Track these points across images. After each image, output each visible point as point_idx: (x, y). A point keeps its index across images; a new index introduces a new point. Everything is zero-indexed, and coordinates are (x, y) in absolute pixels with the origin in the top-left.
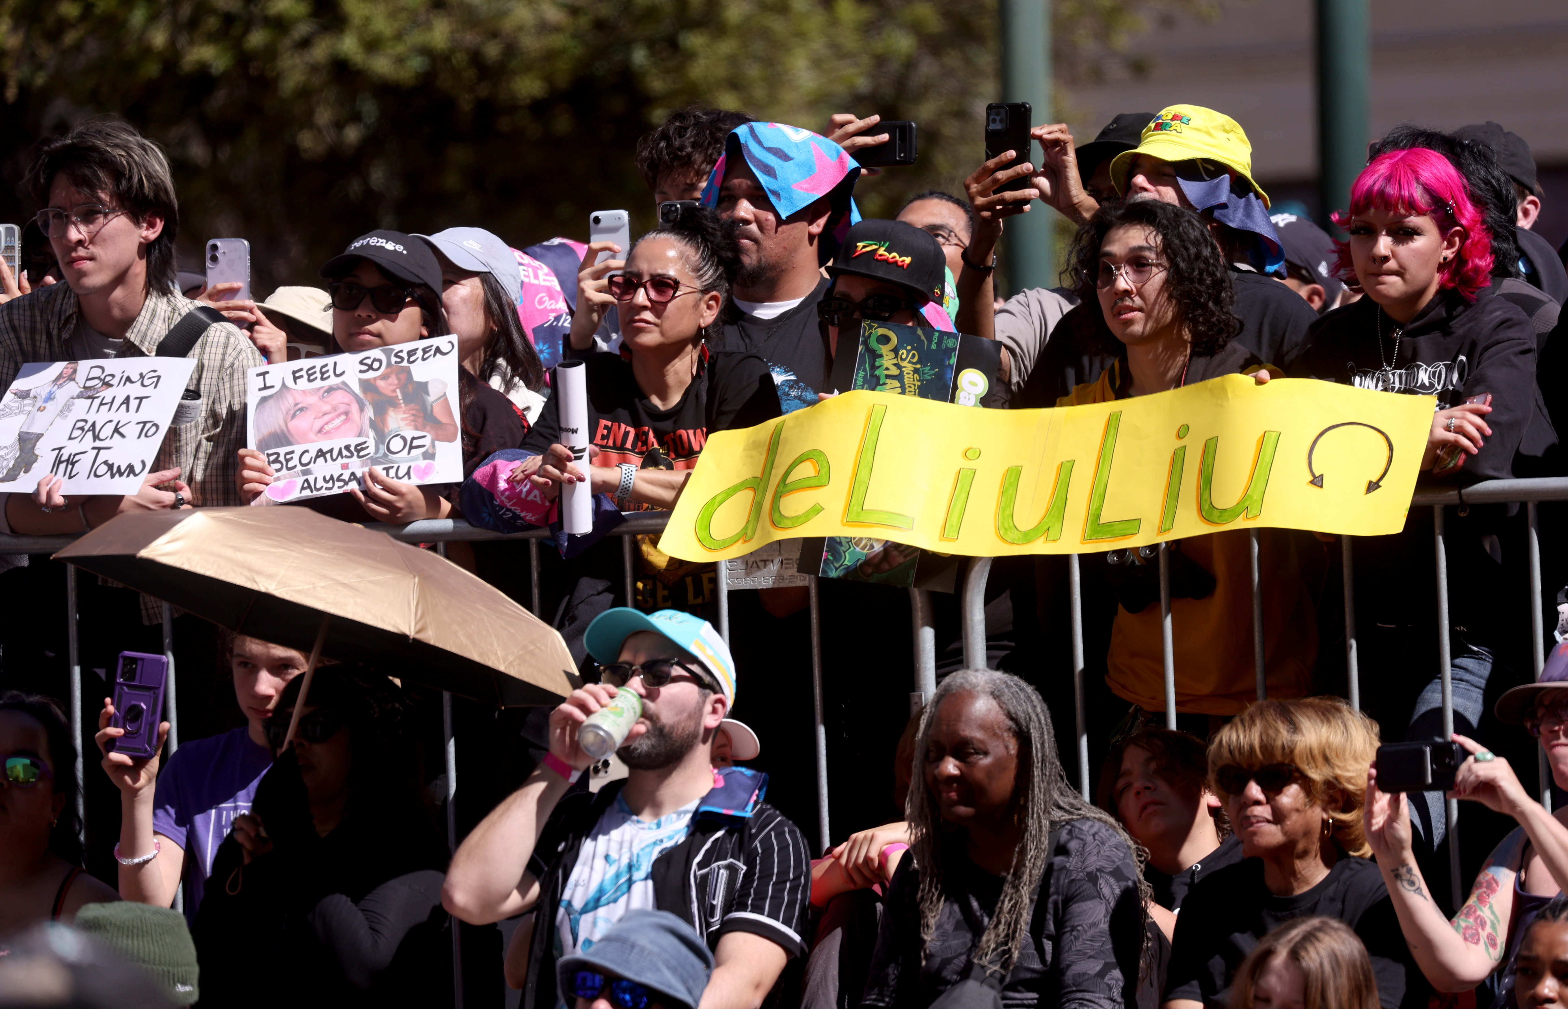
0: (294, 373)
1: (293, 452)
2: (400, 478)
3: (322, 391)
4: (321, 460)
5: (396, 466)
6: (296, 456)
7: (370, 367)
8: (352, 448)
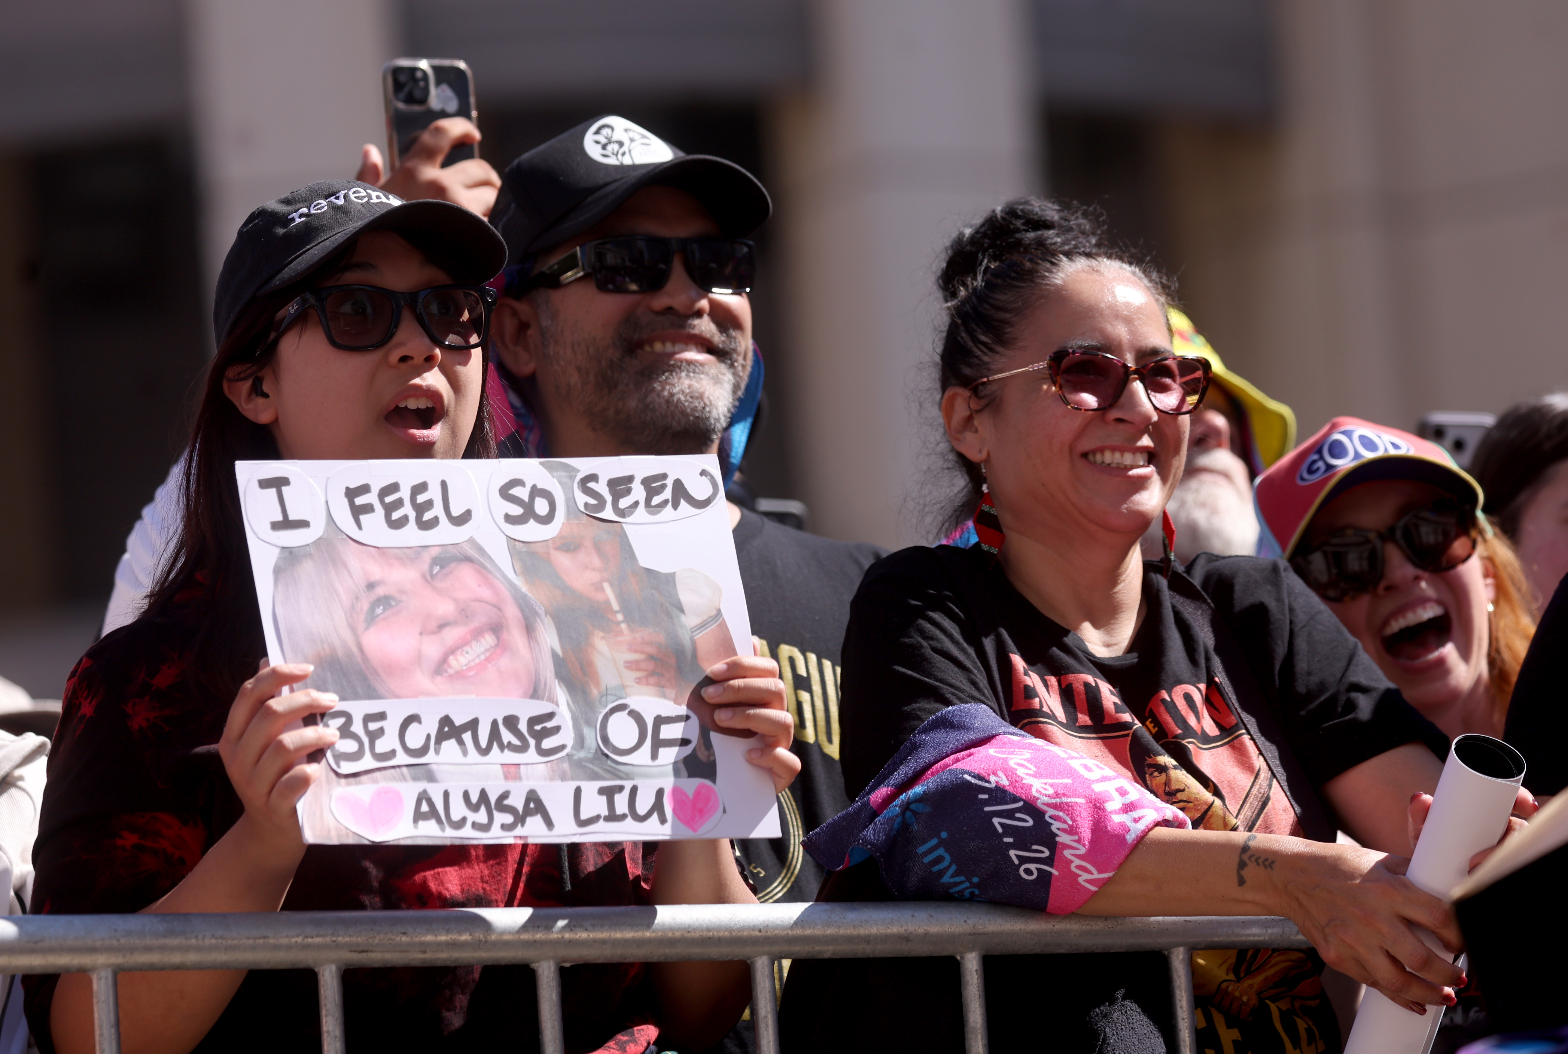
0: (351, 494)
1: (382, 716)
2: (643, 819)
3: (427, 557)
4: (450, 745)
5: (628, 785)
6: (391, 726)
7: (529, 513)
8: (523, 726)
